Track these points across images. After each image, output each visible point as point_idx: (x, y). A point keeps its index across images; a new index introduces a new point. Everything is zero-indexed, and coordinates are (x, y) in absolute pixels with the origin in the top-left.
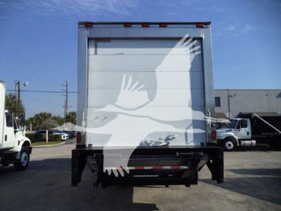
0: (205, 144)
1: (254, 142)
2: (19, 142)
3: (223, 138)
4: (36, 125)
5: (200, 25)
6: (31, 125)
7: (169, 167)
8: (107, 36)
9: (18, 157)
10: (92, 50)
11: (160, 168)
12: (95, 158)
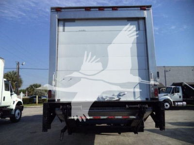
0: (149, 99)
1: (185, 103)
2: (14, 102)
3: (162, 100)
4: (30, 92)
5: (143, 8)
6: (27, 92)
7: (120, 117)
8: (72, 17)
9: (13, 113)
10: (61, 28)
11: (113, 117)
12: (62, 109)
